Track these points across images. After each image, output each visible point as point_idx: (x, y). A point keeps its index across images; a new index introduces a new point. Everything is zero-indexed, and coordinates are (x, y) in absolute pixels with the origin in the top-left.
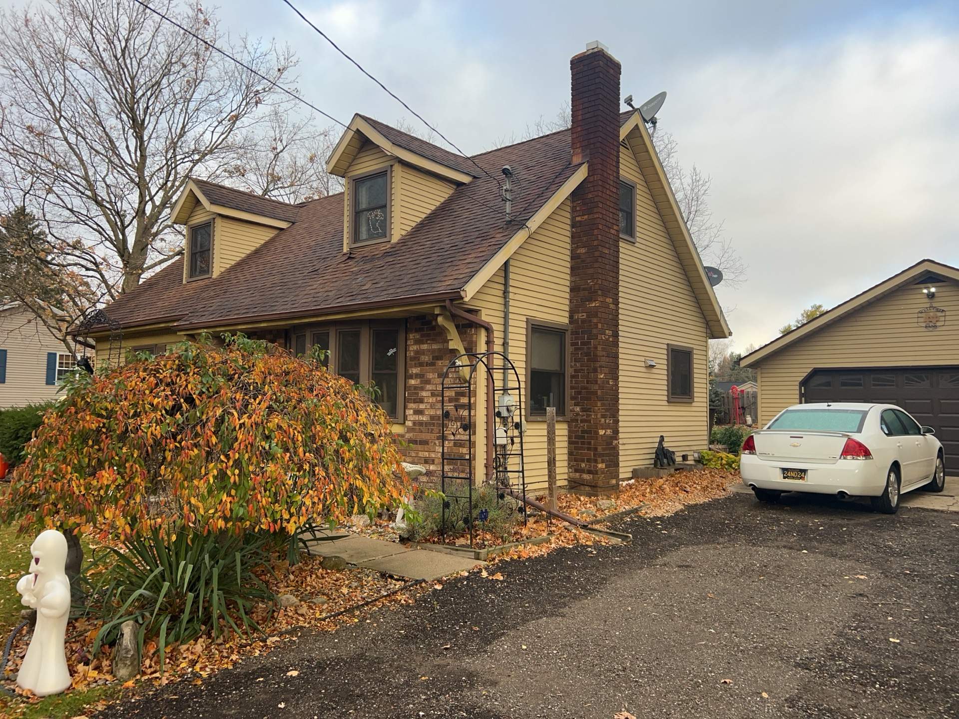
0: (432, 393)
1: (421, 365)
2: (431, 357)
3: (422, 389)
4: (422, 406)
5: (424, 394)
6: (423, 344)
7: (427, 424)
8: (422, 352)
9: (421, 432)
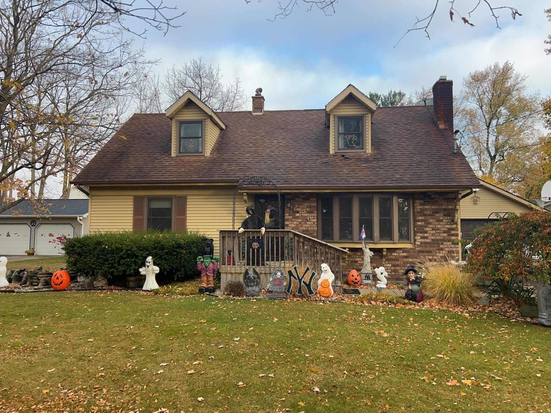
0: (432, 229)
1: (425, 215)
2: (431, 212)
3: (426, 227)
4: (426, 235)
5: (428, 229)
6: (426, 205)
7: (429, 243)
8: (426, 210)
9: (427, 247)
